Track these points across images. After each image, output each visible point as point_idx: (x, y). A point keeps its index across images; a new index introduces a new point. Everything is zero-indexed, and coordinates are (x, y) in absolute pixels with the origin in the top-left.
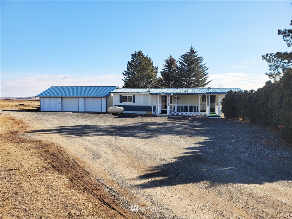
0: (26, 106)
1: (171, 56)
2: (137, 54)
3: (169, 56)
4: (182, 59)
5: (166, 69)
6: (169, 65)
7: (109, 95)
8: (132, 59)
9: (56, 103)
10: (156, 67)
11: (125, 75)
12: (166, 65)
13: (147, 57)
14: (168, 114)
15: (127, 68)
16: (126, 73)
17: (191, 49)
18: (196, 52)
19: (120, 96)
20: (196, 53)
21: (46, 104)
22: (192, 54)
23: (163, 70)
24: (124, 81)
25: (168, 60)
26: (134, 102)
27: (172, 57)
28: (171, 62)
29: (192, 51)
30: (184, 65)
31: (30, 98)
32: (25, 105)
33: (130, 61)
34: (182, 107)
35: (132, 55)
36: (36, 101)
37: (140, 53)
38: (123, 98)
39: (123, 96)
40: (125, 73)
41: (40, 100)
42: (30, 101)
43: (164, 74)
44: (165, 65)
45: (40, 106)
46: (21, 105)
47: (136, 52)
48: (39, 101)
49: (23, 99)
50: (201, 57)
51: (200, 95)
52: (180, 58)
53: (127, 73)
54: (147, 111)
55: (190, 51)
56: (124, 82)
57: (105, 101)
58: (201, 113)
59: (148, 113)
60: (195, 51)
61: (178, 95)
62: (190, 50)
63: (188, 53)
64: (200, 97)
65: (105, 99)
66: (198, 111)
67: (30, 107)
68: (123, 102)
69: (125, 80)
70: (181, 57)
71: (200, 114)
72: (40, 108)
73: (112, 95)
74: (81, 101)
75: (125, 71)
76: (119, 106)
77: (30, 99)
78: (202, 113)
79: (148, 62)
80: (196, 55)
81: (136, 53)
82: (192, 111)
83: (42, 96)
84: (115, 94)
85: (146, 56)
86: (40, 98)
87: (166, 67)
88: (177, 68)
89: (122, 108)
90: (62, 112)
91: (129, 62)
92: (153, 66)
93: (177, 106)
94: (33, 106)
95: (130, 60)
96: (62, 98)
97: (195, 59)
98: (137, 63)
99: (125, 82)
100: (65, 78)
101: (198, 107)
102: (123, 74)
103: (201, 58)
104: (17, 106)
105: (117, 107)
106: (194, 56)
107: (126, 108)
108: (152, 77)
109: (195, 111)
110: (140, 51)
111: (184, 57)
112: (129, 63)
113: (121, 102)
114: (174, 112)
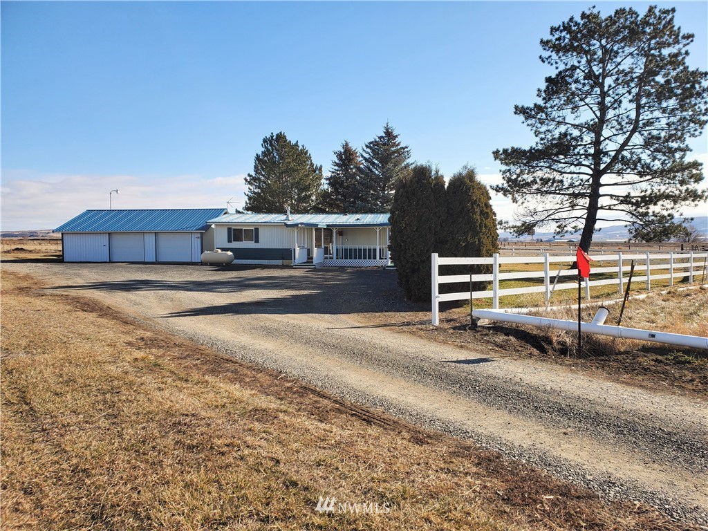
0: (31, 251)
1: (347, 144)
2: (274, 138)
3: (344, 143)
4: (368, 150)
5: (338, 170)
6: (343, 162)
7: (207, 227)
8: (263, 149)
9: (97, 246)
10: (319, 166)
11: (250, 183)
12: (337, 162)
13: (297, 145)
14: (314, 264)
15: (255, 167)
16: (251, 179)
17: (387, 130)
18: (396, 136)
19: (229, 229)
20: (397, 139)
21: (76, 246)
22: (388, 141)
23: (333, 172)
24: (248, 195)
25: (341, 152)
26: (257, 241)
27: (350, 145)
28: (346, 157)
29: (389, 134)
30: (373, 164)
31: (35, 234)
32: (27, 250)
33: (260, 153)
34: (351, 250)
35: (265, 141)
36: (52, 242)
37: (281, 138)
38: (235, 233)
39: (234, 229)
40: (248, 178)
41: (62, 240)
42: (35, 242)
43: (333, 181)
44: (335, 162)
45: (63, 253)
46: (17, 249)
47: (272, 133)
48: (61, 242)
49: (16, 236)
50: (407, 147)
51: (378, 227)
52: (365, 148)
53: (254, 179)
54: (283, 259)
55: (384, 135)
56: (246, 199)
57: (199, 240)
58: (380, 261)
59: (286, 262)
60: (395, 133)
61: (338, 228)
62: (385, 133)
63: (380, 138)
64: (378, 230)
65: (199, 235)
66: (375, 258)
67: (39, 254)
68: (234, 241)
69: (250, 194)
70: (366, 146)
71: (378, 262)
72: (63, 256)
73: (213, 226)
74: (150, 240)
75: (249, 175)
76: (223, 249)
77: (33, 236)
78: (382, 261)
79: (301, 156)
80: (397, 143)
81: (272, 137)
82: (365, 258)
83: (67, 230)
84: (219, 225)
85: (293, 142)
86: (62, 234)
87: (336, 168)
88: (359, 169)
89: (230, 253)
90: (110, 262)
91: (257, 155)
92: (312, 165)
93: (337, 250)
94: (47, 252)
95: (260, 150)
96: (109, 233)
97: (394, 152)
98: (275, 158)
99: (250, 198)
100: (117, 191)
101: (375, 250)
102: (246, 180)
103: (406, 149)
104: (8, 252)
105: (219, 251)
106: (394, 145)
107: (238, 253)
108: (307, 188)
109: (370, 258)
110: (281, 133)
111: (373, 146)
112: (258, 158)
113: (230, 241)
114: (331, 260)
